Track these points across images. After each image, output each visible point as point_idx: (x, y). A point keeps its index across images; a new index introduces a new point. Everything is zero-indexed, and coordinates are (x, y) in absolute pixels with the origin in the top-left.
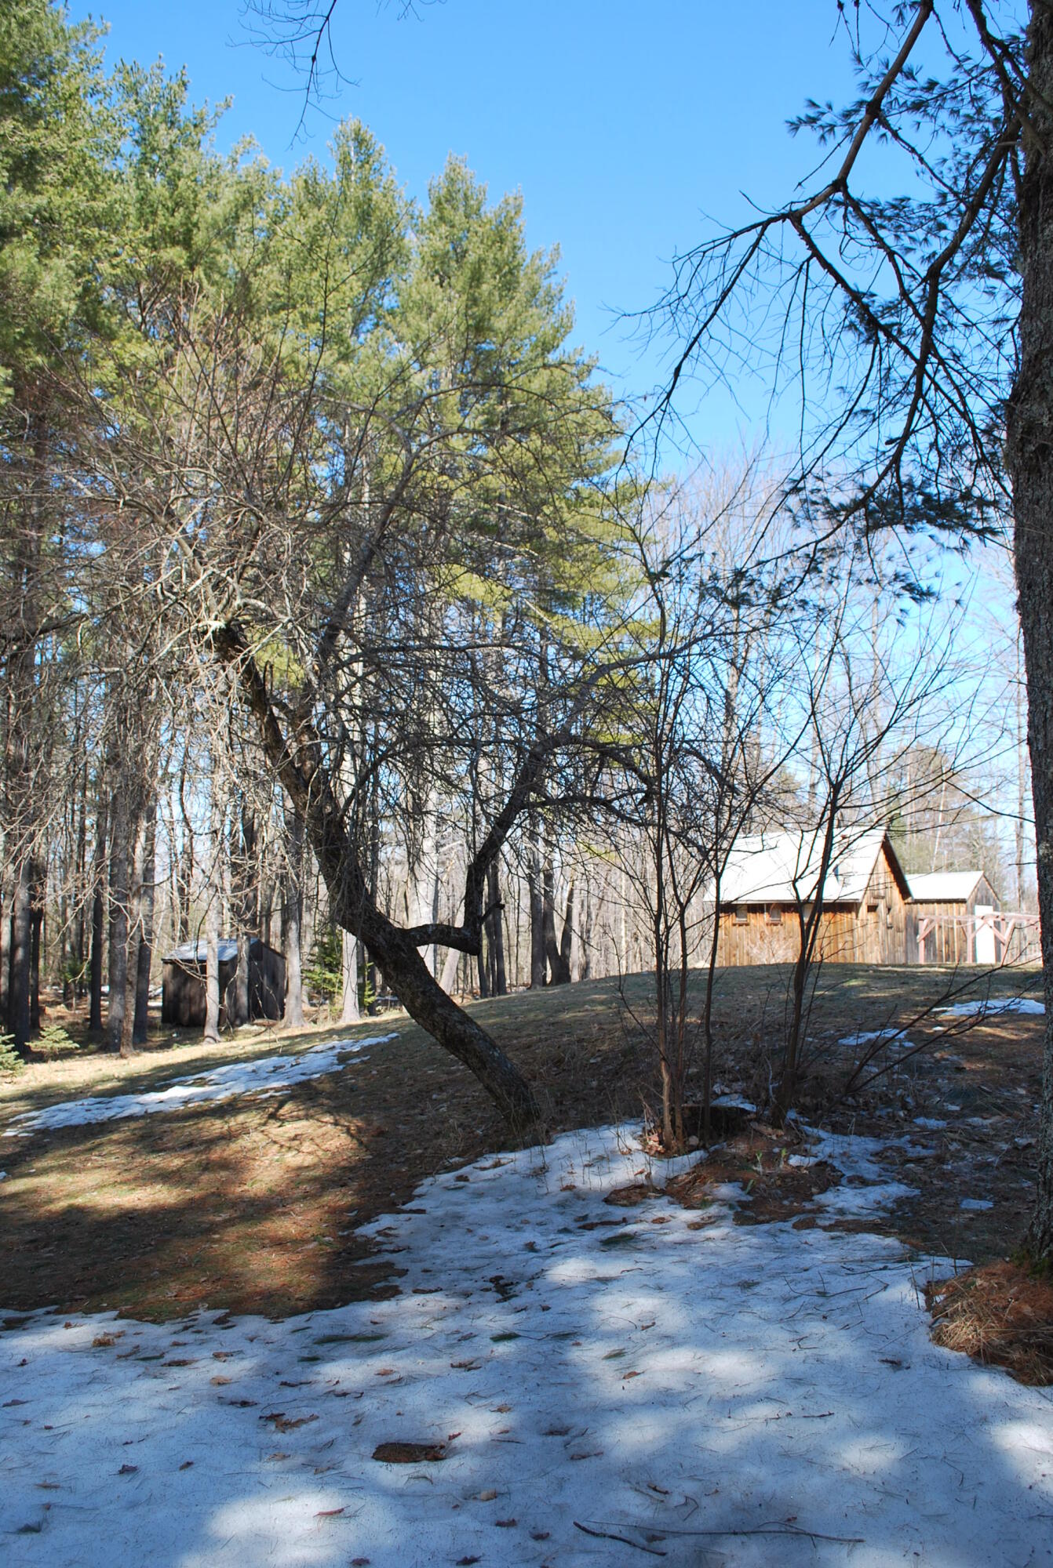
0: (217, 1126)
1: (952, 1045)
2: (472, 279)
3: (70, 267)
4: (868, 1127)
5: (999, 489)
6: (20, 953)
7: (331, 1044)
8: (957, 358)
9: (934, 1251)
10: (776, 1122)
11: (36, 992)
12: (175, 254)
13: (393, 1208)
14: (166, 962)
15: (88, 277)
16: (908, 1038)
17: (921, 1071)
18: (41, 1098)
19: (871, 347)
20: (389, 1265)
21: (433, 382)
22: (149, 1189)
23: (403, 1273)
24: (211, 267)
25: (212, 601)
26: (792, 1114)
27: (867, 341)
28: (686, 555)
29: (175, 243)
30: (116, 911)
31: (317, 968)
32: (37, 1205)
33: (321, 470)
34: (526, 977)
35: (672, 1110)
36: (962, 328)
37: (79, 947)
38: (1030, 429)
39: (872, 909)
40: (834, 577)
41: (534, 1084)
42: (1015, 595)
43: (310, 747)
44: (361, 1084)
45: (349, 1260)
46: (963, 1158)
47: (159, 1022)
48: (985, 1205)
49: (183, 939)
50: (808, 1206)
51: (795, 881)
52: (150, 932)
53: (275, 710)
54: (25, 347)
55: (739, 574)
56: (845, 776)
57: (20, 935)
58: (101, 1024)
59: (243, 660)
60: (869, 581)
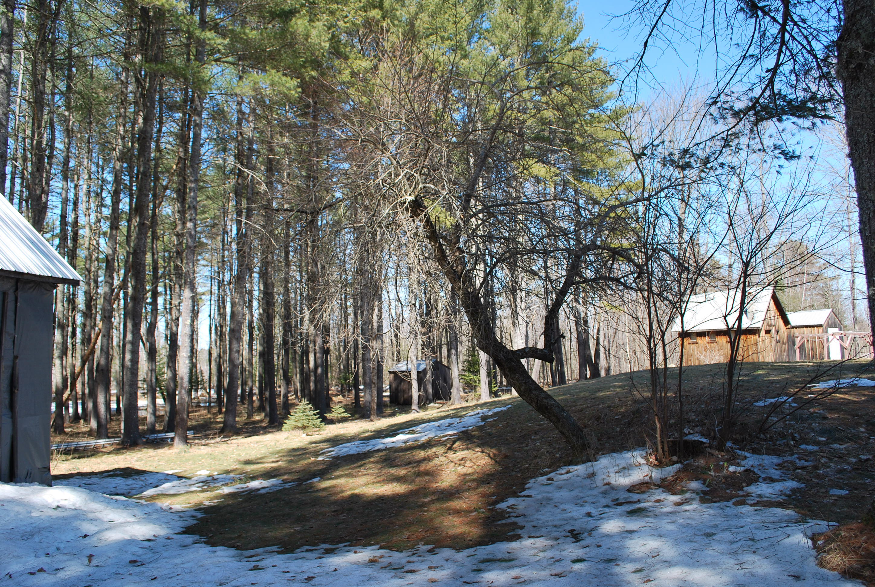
0: (422, 454)
1: (820, 404)
2: (528, 8)
3: (325, 25)
4: (773, 450)
5: (833, 92)
6: (320, 370)
7: (477, 411)
8: (804, 21)
9: (816, 517)
10: (720, 448)
11: (328, 390)
12: (375, 13)
13: (515, 495)
14: (390, 373)
15: (334, 29)
16: (794, 401)
17: (803, 420)
18: (335, 441)
19: (754, 20)
20: (515, 524)
21: (511, 65)
22: (390, 486)
23: (522, 527)
24: (394, 17)
25: (407, 187)
26: (729, 444)
27: (751, 17)
28: (655, 143)
29: (375, 7)
30: (365, 348)
31: (467, 374)
32: (336, 494)
33: (457, 116)
34: (576, 375)
35: (662, 442)
36: (806, 4)
37: (347, 366)
38: (852, 55)
39: (768, 332)
40: (738, 149)
41: (585, 430)
42: (847, 150)
43: (460, 259)
44: (494, 431)
45: (494, 521)
46: (829, 467)
47: (388, 403)
48: (844, 492)
49: (399, 361)
50: (741, 493)
51: (725, 317)
52: (382, 358)
53: (441, 240)
54: (305, 68)
55: (686, 151)
56: (751, 258)
57: (319, 361)
58: (360, 405)
59: (425, 215)
60: (759, 150)
